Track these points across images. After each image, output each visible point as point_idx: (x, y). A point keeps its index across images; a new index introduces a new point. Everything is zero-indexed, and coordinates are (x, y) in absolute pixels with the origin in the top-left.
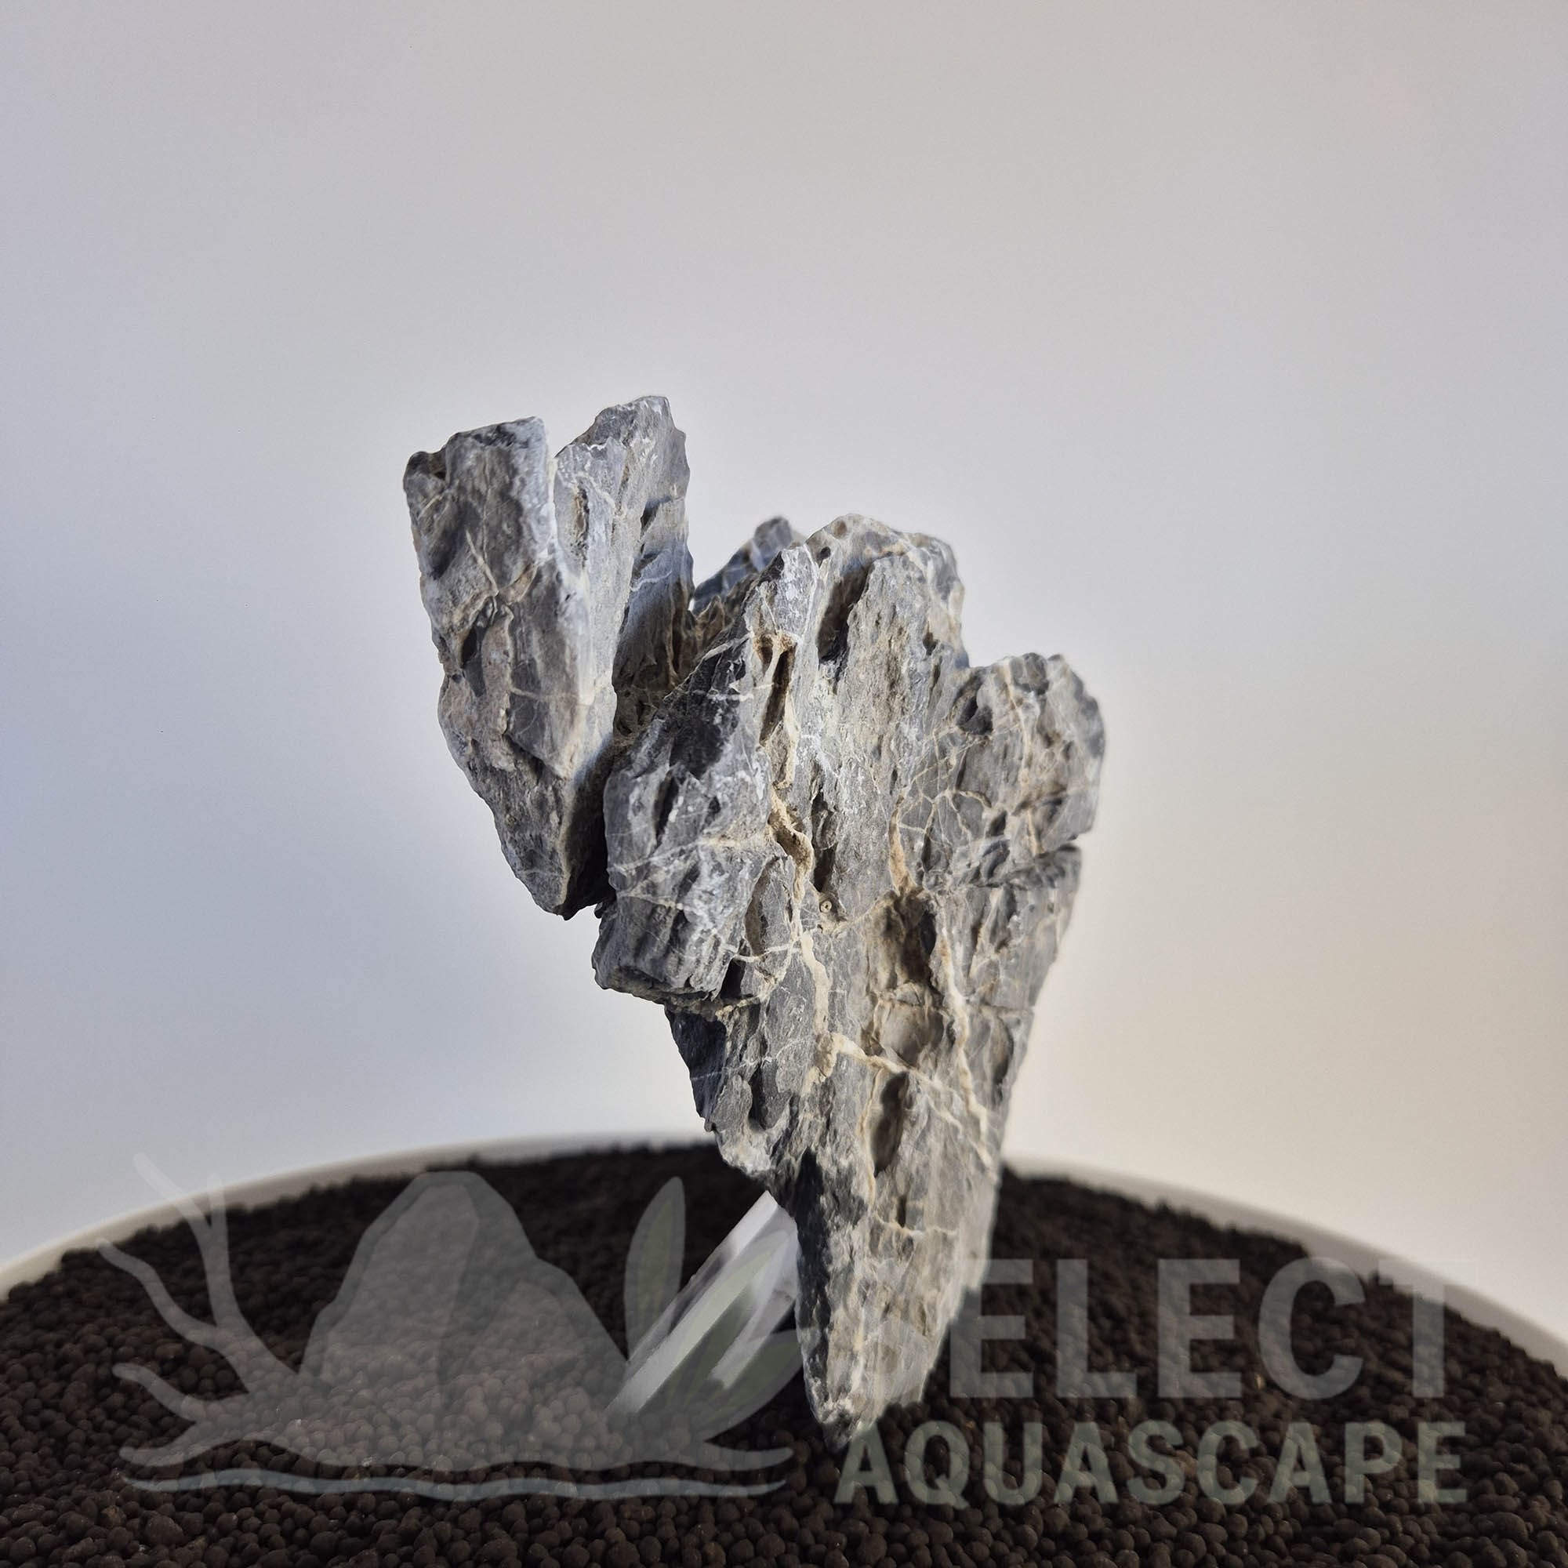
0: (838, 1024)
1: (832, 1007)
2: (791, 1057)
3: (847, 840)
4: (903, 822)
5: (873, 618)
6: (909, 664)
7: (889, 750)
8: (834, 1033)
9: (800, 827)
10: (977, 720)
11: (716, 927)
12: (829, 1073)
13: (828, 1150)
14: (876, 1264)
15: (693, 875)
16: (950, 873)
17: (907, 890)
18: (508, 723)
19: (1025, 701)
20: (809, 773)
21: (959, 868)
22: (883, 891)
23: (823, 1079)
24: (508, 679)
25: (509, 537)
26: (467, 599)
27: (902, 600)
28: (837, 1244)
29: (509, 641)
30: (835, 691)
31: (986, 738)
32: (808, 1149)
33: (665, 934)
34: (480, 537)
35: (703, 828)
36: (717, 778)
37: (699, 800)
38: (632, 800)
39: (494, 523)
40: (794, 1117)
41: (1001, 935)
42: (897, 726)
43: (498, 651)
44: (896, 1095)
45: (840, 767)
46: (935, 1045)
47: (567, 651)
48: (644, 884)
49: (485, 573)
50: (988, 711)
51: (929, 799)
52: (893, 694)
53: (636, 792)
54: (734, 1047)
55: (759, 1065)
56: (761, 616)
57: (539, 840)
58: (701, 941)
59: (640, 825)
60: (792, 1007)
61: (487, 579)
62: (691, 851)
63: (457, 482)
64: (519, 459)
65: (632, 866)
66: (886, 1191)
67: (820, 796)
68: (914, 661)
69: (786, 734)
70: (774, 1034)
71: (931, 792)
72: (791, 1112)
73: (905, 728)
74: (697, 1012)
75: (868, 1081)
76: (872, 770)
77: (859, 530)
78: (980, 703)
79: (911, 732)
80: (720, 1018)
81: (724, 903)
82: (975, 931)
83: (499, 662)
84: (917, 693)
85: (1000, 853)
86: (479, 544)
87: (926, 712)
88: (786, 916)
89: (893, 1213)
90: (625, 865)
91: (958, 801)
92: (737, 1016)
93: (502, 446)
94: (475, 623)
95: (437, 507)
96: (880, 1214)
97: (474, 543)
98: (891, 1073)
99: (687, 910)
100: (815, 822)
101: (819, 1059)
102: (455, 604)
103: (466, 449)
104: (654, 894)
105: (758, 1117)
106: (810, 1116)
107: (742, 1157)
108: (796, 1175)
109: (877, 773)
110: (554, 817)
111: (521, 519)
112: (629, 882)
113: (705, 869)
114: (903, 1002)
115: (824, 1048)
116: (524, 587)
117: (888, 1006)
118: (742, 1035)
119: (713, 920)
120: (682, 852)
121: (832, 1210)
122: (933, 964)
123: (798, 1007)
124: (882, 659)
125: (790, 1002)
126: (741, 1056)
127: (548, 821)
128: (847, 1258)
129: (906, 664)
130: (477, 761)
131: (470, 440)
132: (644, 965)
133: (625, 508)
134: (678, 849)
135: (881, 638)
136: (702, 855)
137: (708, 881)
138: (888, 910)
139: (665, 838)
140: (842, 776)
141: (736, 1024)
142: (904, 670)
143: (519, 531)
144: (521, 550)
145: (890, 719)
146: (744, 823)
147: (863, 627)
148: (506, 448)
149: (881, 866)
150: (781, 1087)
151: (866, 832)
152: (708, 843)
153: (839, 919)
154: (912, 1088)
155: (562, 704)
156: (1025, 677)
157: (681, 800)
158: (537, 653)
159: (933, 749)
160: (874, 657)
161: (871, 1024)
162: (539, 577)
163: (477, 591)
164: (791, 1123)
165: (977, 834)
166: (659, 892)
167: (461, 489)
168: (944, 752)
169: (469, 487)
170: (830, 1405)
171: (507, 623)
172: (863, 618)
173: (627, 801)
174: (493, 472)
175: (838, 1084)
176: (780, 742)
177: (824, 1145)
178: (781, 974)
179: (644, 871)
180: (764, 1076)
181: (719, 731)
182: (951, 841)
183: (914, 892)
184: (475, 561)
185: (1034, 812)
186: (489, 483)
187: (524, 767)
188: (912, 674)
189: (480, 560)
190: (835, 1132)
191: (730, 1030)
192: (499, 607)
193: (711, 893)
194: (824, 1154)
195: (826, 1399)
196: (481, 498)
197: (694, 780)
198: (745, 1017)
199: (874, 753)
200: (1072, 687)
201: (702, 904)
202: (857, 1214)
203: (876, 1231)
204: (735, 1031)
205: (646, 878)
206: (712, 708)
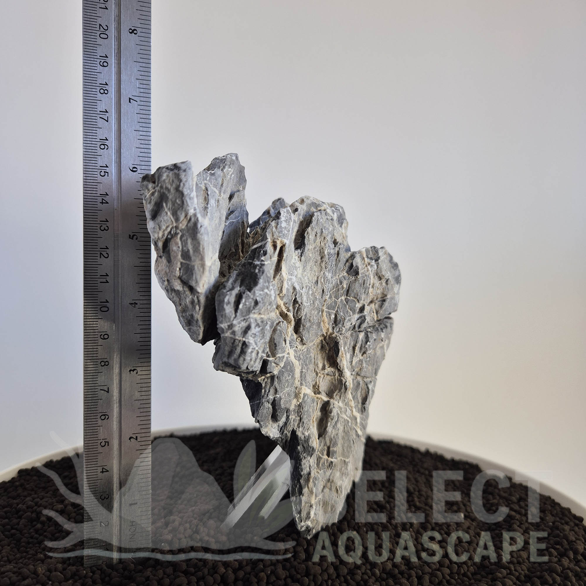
0: (304, 383)
1: (301, 376)
2: (286, 395)
3: (306, 315)
4: (327, 308)
5: (314, 234)
6: (328, 250)
7: (321, 282)
8: (302, 386)
9: (288, 310)
10: (353, 271)
11: (257, 347)
12: (300, 401)
13: (301, 429)
14: (319, 471)
15: (248, 328)
16: (344, 327)
17: (329, 333)
18: (180, 273)
19: (371, 264)
20: (292, 291)
21: (348, 325)
22: (320, 334)
23: (298, 403)
24: (179, 257)
25: (179, 205)
26: (164, 227)
27: (325, 227)
28: (304, 464)
29: (180, 243)
30: (300, 260)
31: (357, 277)
32: (293, 429)
33: (239, 350)
34: (168, 205)
35: (252, 310)
36: (257, 292)
37: (250, 300)
38: (226, 300)
39: (174, 200)
40: (288, 417)
41: (363, 350)
42: (324, 273)
43: (176, 247)
44: (325, 408)
45: (303, 288)
46: (340, 390)
47: (201, 246)
48: (230, 331)
49: (170, 218)
50: (358, 268)
51: (336, 300)
52: (322, 261)
53: (227, 298)
54: (265, 391)
55: (274, 398)
56: (273, 233)
57: (192, 316)
58: (252, 352)
59: (229, 309)
60: (286, 377)
61: (171, 220)
62: (248, 319)
63: (160, 185)
64: (182, 176)
65: (226, 325)
66: (322, 444)
67: (295, 299)
68: (330, 249)
69: (282, 276)
70: (280, 387)
71: (337, 297)
72: (287, 415)
73: (327, 274)
74: (252, 379)
75: (315, 404)
76: (315, 290)
77: (309, 202)
78: (354, 265)
79: (329, 275)
80: (260, 381)
81: (261, 338)
82: (354, 348)
83: (176, 250)
84: (331, 261)
85: (363, 320)
86: (168, 207)
87: (334, 268)
88: (284, 343)
89: (325, 453)
90: (224, 324)
91: (347, 301)
92: (266, 380)
93: (176, 171)
94: (167, 236)
95: (153, 194)
96: (320, 453)
97: (167, 207)
98: (324, 401)
99: (247, 340)
100: (294, 308)
101: (297, 396)
102: (160, 228)
103: (163, 173)
104: (234, 335)
105: (275, 417)
106: (294, 417)
107: (269, 432)
108: (289, 439)
109: (317, 290)
110: (197, 307)
111: (183, 198)
112: (225, 331)
113: (253, 326)
114: (328, 375)
115: (299, 392)
116: (185, 223)
117: (322, 376)
118: (268, 387)
119: (256, 344)
120: (244, 319)
121: (302, 452)
122: (338, 360)
123: (289, 376)
124: (318, 248)
125: (286, 374)
126: (268, 395)
127: (195, 308)
128: (308, 469)
129: (326, 250)
130: (169, 287)
131: (164, 169)
132: (231, 361)
133: (222, 194)
134: (243, 318)
135: (317, 241)
136: (252, 320)
137: (254, 330)
138: (322, 341)
139: (238, 314)
140: (304, 291)
141: (266, 383)
142: (326, 253)
143: (183, 202)
144: (184, 209)
145: (321, 270)
146: (267, 309)
147: (310, 237)
148: (178, 172)
149: (319, 324)
150: (283, 406)
151: (313, 312)
152: (254, 316)
153: (304, 344)
154: (332, 406)
155: (200, 266)
156: (371, 255)
157: (244, 300)
158: (190, 247)
159: (337, 281)
160: (315, 248)
161: (316, 383)
162: (190, 219)
163: (168, 225)
164: (287, 419)
165: (354, 313)
166: (236, 334)
167: (161, 187)
168: (341, 283)
169: (164, 187)
170: (303, 524)
171: (179, 236)
172: (310, 234)
173: (224, 301)
174: (173, 181)
175: (304, 405)
176: (280, 279)
177: (299, 427)
178: (282, 364)
179: (231, 326)
180: (276, 402)
181: (257, 275)
182: (345, 315)
183: (331, 334)
184: (167, 213)
185: (375, 305)
186: (172, 185)
187: (186, 289)
188: (329, 254)
189: (169, 213)
190: (303, 423)
191: (263, 385)
192: (176, 230)
193: (255, 334)
194: (299, 431)
195: (301, 521)
196: (169, 190)
197: (248, 293)
198: (269, 380)
199: (315, 283)
200: (388, 258)
201: (252, 338)
202: (312, 453)
203: (319, 459)
204: (266, 386)
205: (231, 329)
206: (255, 267)
